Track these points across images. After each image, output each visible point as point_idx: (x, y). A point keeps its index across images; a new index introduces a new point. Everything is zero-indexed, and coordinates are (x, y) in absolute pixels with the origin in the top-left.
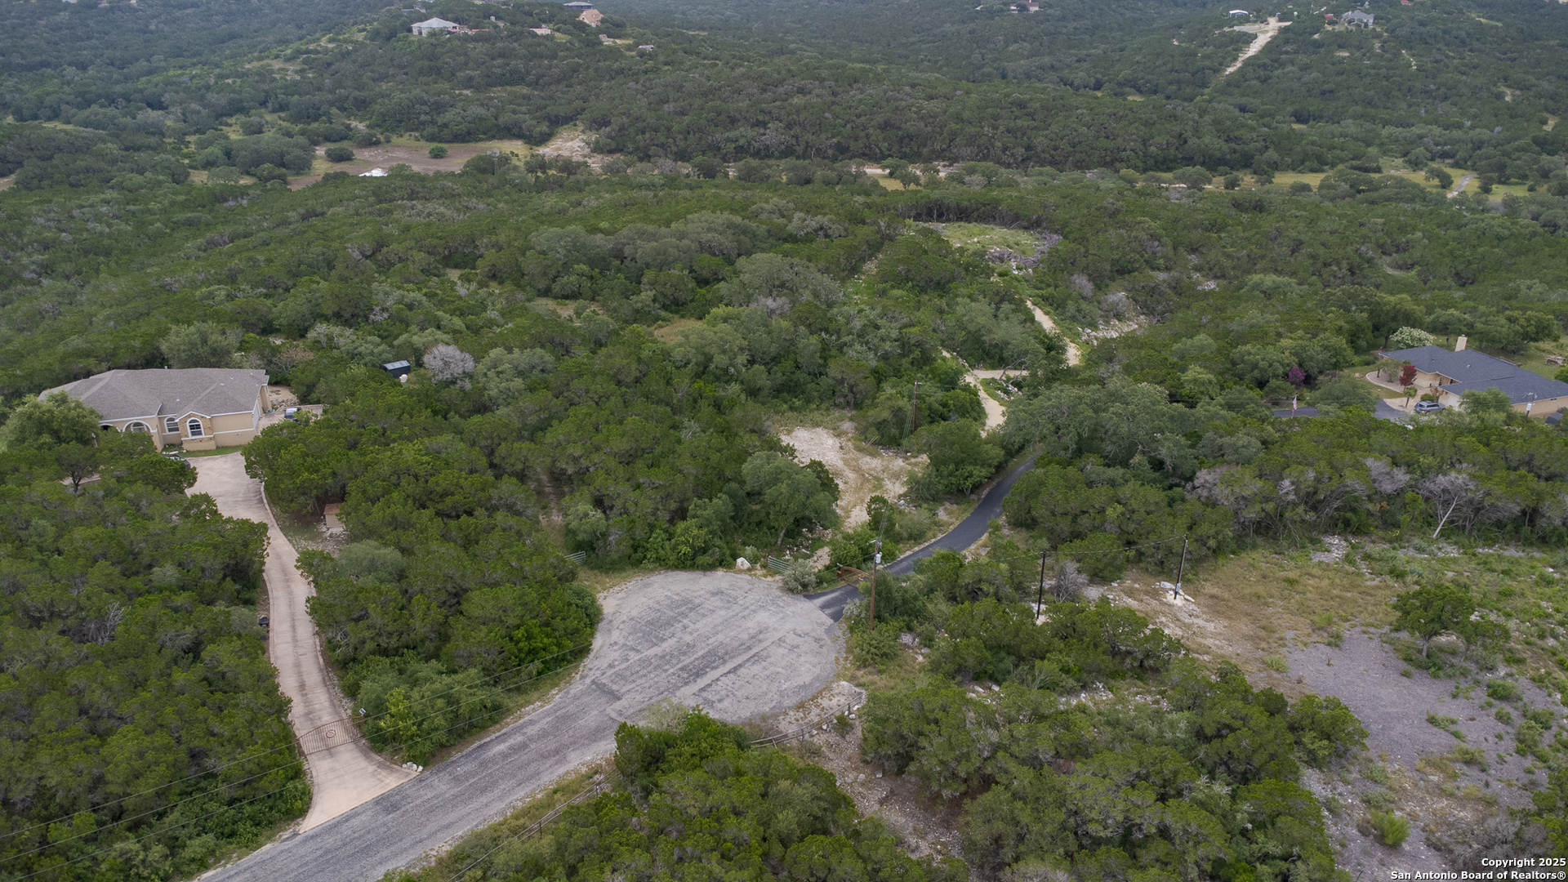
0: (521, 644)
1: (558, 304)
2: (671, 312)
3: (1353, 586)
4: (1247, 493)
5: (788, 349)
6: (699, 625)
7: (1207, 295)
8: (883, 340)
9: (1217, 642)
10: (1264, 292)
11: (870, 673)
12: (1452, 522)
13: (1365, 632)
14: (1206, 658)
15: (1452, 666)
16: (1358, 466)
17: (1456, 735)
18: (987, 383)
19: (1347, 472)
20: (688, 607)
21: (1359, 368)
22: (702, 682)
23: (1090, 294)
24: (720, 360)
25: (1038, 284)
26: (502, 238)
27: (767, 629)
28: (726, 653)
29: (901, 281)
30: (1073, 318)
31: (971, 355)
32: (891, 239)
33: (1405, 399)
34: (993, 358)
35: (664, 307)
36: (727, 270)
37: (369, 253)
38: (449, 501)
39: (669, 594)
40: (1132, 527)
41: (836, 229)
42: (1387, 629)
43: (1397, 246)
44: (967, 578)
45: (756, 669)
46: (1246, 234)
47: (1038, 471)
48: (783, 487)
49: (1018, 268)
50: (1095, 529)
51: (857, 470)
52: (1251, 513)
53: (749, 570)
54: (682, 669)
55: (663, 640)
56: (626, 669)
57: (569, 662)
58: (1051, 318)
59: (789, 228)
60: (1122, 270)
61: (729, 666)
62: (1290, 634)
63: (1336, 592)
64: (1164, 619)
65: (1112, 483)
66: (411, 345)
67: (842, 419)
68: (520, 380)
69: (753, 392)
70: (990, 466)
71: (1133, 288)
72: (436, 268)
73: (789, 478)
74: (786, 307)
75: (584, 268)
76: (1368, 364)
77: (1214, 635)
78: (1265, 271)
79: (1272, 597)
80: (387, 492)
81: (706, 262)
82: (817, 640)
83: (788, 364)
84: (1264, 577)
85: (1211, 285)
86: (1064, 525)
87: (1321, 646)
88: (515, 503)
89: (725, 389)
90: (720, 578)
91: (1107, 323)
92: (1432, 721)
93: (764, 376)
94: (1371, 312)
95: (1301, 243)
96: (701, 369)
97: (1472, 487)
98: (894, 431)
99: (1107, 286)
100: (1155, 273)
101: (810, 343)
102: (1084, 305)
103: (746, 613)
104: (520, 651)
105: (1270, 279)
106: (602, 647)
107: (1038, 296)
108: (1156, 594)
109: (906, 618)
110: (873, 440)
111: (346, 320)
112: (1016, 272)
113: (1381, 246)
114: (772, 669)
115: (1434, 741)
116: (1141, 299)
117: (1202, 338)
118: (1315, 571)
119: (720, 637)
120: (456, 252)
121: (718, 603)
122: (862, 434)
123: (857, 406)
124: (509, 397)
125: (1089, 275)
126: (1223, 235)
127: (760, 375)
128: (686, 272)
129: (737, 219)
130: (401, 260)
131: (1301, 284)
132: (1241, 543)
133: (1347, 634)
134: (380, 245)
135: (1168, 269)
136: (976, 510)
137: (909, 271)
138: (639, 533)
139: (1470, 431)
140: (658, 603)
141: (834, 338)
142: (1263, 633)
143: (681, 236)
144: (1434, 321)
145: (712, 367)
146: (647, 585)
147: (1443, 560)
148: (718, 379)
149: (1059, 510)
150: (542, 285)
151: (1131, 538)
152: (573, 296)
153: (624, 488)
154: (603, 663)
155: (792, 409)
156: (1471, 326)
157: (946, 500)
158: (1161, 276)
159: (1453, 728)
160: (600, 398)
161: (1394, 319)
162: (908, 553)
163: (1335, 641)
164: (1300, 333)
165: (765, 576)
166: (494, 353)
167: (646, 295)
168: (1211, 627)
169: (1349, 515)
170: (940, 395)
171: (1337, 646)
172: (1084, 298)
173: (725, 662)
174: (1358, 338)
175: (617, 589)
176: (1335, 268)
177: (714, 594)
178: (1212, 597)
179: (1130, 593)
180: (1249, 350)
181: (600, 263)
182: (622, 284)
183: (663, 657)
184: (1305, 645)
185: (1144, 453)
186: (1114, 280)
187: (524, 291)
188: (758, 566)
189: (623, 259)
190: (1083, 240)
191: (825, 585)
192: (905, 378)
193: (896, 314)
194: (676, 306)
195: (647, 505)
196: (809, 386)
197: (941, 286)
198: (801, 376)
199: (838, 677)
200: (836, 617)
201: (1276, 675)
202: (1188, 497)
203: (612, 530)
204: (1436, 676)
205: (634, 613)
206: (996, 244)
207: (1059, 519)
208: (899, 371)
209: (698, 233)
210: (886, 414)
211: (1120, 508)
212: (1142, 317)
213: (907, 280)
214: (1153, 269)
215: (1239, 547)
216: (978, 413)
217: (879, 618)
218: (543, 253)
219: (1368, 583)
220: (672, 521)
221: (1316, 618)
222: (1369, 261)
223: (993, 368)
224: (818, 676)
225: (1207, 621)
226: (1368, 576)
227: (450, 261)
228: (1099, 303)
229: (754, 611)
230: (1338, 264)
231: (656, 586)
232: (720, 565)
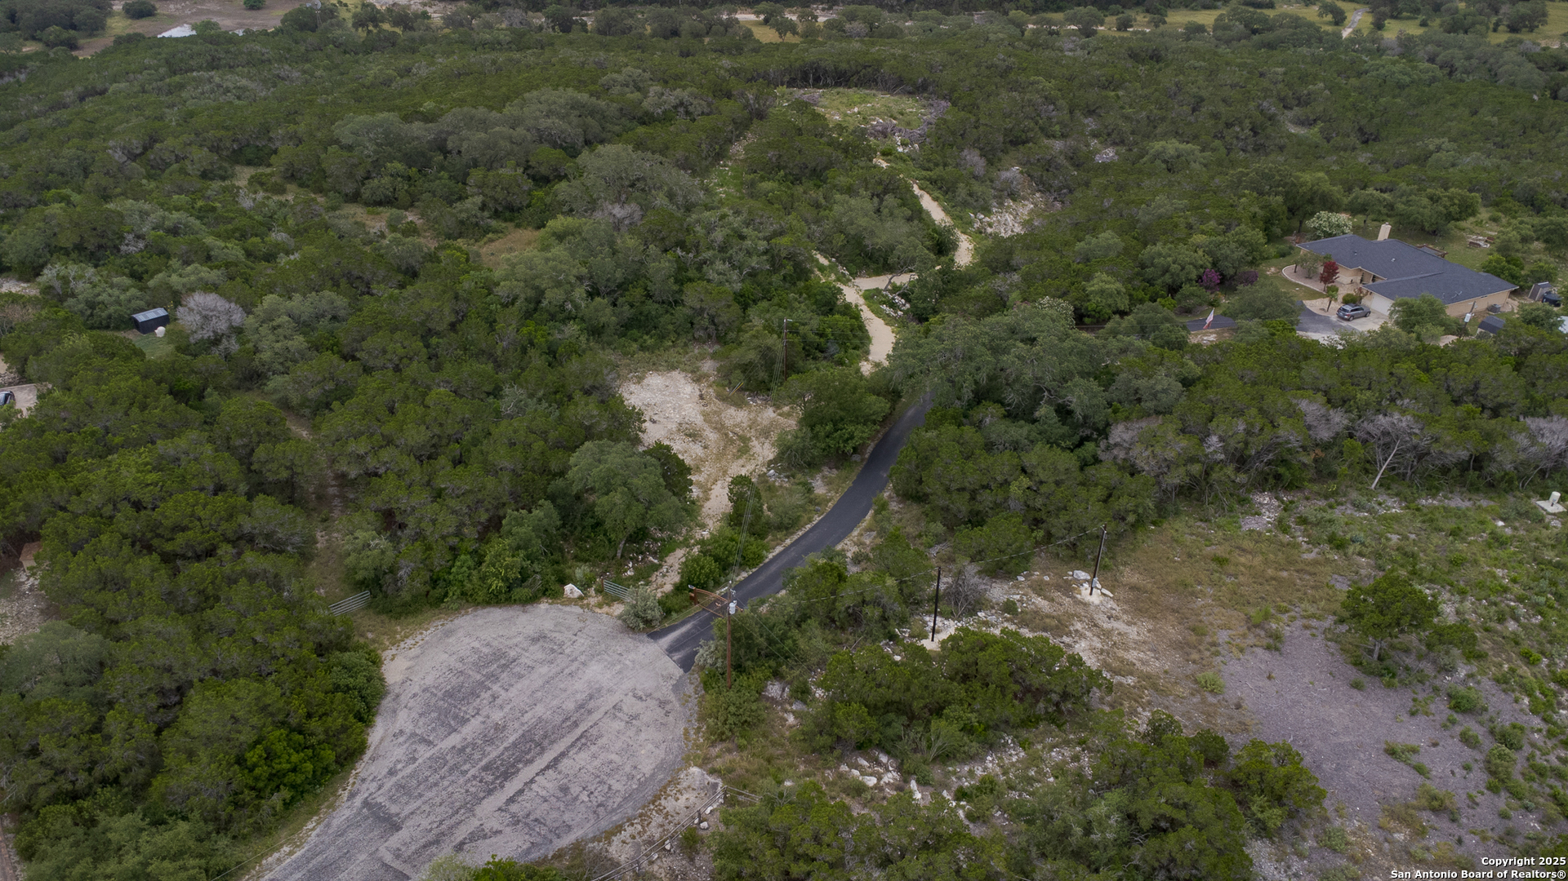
0: (257, 771)
1: (369, 213)
2: (505, 220)
3: (1291, 562)
4: (1170, 454)
5: (636, 276)
6: (513, 692)
7: (1105, 167)
8: (749, 253)
9: (1142, 655)
10: (1165, 162)
11: (729, 751)
12: (1393, 469)
13: (1306, 627)
14: (1130, 681)
15: (1407, 669)
16: (1293, 413)
17: (1420, 770)
18: (871, 296)
19: (1281, 420)
20: (498, 664)
21: (1274, 261)
22: (512, 787)
23: (982, 173)
24: (553, 296)
25: (925, 164)
26: (302, 128)
27: (599, 690)
28: (545, 736)
29: (771, 169)
30: (965, 204)
31: (852, 261)
32: (761, 115)
33: (1326, 300)
34: (877, 262)
35: (496, 214)
36: (568, 166)
37: (138, 151)
38: (181, 538)
39: (476, 644)
40: (1039, 502)
41: (698, 106)
42: (1329, 621)
43: (1299, 99)
44: (847, 597)
45: (583, 756)
46: (1145, 92)
47: (929, 434)
48: (617, 497)
49: (904, 144)
50: (997, 506)
51: (720, 428)
52: (1175, 478)
53: (581, 598)
54: (486, 768)
55: (464, 721)
56: (411, 776)
57: (334, 773)
58: (941, 205)
59: (645, 104)
60: (1016, 141)
61: (549, 756)
62: (1223, 636)
63: (1270, 572)
64: (1079, 626)
65: (1016, 447)
66: (169, 287)
67: (702, 357)
68: (301, 338)
69: (596, 332)
70: (874, 422)
71: (1028, 161)
72: (220, 168)
73: (625, 484)
74: (637, 216)
75: (398, 166)
76: (1283, 255)
77: (1139, 645)
78: (1164, 136)
79: (1200, 583)
80: (95, 534)
81: (546, 156)
82: (662, 704)
83: (637, 293)
84: (1190, 556)
85: (1109, 154)
86: (961, 505)
87: (1259, 651)
88: (274, 532)
89: (561, 331)
90: (543, 616)
91: (1001, 205)
92: (1392, 752)
93: (609, 310)
94: (1286, 194)
95: (1202, 100)
96: (532, 306)
97: (1417, 431)
98: (762, 375)
99: (1000, 160)
100: (1050, 142)
101: (661, 266)
102: (977, 188)
103: (573, 668)
104: (257, 779)
105: (1172, 146)
106: (382, 740)
107: (925, 178)
108: (1068, 588)
109: (772, 663)
110: (738, 386)
111: (92, 254)
112: (900, 149)
113: (1282, 99)
114: (604, 756)
115: (1397, 782)
116: (1037, 174)
117: (1107, 237)
118: (1247, 544)
119: (540, 710)
120: (248, 145)
121: (540, 656)
122: (725, 377)
123: (721, 339)
124: (288, 361)
125: (981, 149)
126: (1121, 93)
127: (603, 311)
128: (520, 170)
129: (583, 97)
130: (178, 159)
131: (1203, 151)
132: (1162, 512)
133: (1287, 631)
134: (153, 140)
135: (1063, 136)
136: (859, 477)
137: (780, 156)
138: (439, 559)
139: (1409, 353)
140: (462, 660)
141: (691, 255)
142: (1193, 638)
143: (515, 124)
144: (1351, 202)
145: (545, 303)
146: (449, 634)
147: (1384, 518)
148: (553, 317)
149: (954, 486)
150: (350, 188)
151: (1038, 515)
152: (388, 201)
153: (420, 498)
154: (379, 768)
155: (643, 348)
156: (1391, 207)
157: (824, 464)
158: (1058, 145)
159: (1414, 759)
160: (401, 359)
161: (1311, 201)
162: (779, 549)
163: (1275, 643)
164: (1212, 224)
165: (600, 606)
166: (270, 299)
167: (473, 202)
168: (1133, 632)
169: (1281, 470)
170: (816, 322)
171: (1277, 649)
172: (976, 178)
173: (543, 750)
174: (1272, 224)
175: (410, 641)
176: (1238, 129)
177: (535, 640)
178: (1134, 588)
179: (1039, 589)
180: (1159, 251)
181: (419, 160)
182: (445, 186)
183: (463, 750)
184: (1242, 650)
185: (1049, 402)
186: (1007, 153)
187: (326, 195)
188: (592, 591)
189: (446, 152)
190: (973, 107)
191: (674, 615)
192: (776, 300)
193: (764, 220)
194: (509, 212)
195: (448, 523)
196: (662, 320)
197: (817, 174)
198: (652, 307)
199: (687, 761)
200: (686, 664)
201: (1211, 699)
202: (1102, 456)
203: (403, 562)
204: (1389, 686)
205: (429, 681)
206: (878, 114)
207: (955, 496)
208: (768, 292)
209: (536, 119)
210: (752, 356)
211: (1025, 481)
212: (1038, 195)
213: (779, 168)
214: (1048, 137)
215: (1160, 516)
216: (861, 339)
217: (739, 668)
218: (350, 148)
219: (1305, 556)
220: (483, 538)
221: (1252, 611)
222: (1271, 118)
223: (877, 273)
224: (663, 761)
225: (1129, 624)
226: (1305, 546)
227: (240, 156)
228: (992, 181)
229: (584, 664)
230: (1241, 123)
231: (461, 633)
232: (544, 594)
